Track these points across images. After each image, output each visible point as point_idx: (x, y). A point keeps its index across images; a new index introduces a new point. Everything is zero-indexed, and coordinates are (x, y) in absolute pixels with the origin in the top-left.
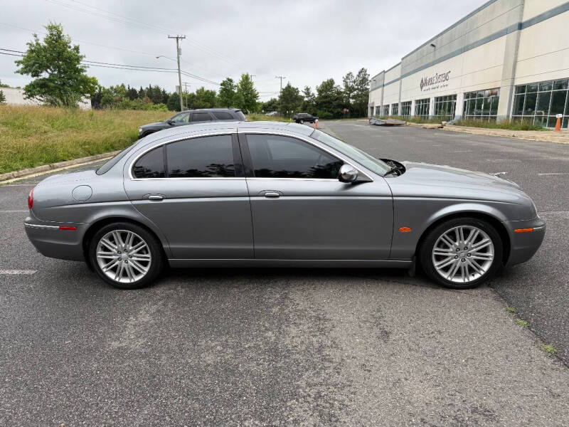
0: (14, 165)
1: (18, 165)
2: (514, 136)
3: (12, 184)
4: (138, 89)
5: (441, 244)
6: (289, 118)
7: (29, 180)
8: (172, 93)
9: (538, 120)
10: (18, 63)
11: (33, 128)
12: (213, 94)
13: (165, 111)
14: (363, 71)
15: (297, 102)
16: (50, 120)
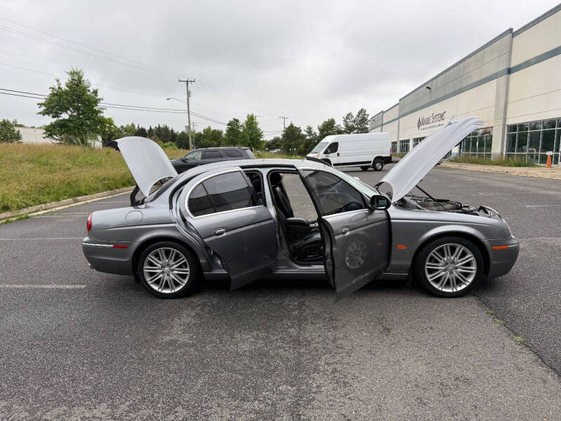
0: (42, 198)
1: (46, 198)
2: (507, 172)
3: (42, 215)
4: (147, 128)
5: (432, 259)
6: (292, 155)
7: (56, 212)
8: (180, 132)
9: (529, 158)
10: (41, 105)
11: (57, 165)
12: (220, 133)
13: (174, 149)
14: (362, 111)
15: (299, 140)
16: (71, 157)
